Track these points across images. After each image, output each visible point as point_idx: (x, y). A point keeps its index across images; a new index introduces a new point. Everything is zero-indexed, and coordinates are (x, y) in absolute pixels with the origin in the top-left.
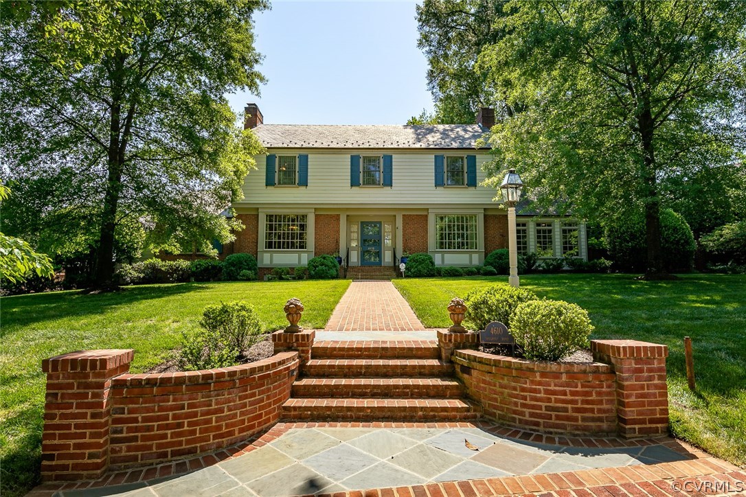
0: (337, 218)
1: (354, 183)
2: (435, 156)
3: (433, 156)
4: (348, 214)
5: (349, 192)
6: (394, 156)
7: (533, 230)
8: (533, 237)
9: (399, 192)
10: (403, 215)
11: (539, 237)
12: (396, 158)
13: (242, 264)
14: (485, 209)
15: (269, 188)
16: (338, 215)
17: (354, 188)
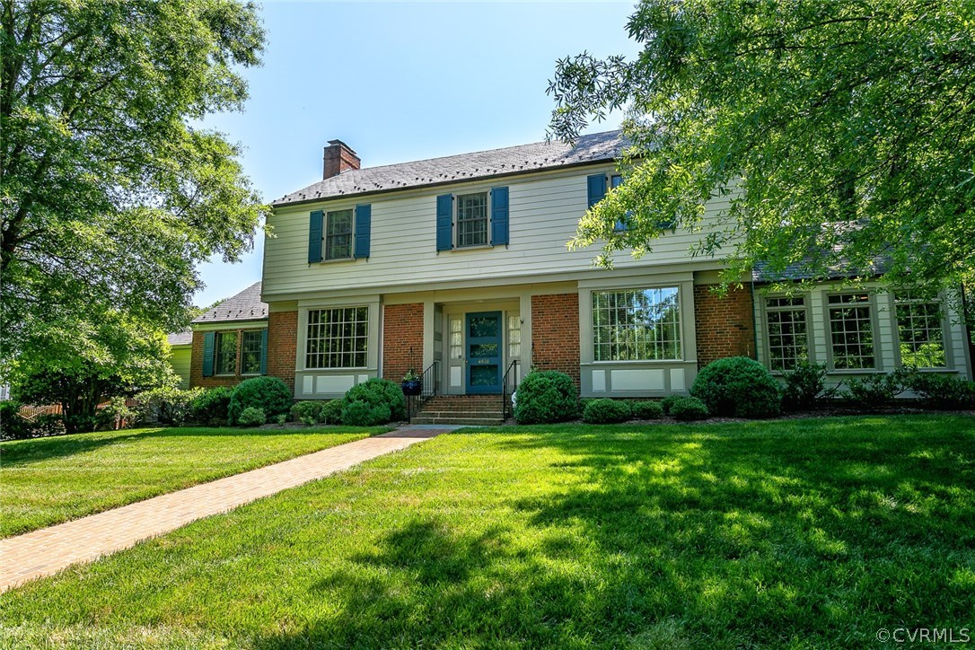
0: (419, 309)
1: (443, 245)
2: (589, 178)
3: (585, 179)
4: (437, 301)
5: (433, 262)
6: (511, 188)
7: (820, 311)
8: (821, 326)
9: (520, 254)
10: (534, 298)
11: (836, 326)
12: (516, 192)
13: (252, 395)
14: (695, 274)
15: (314, 266)
16: (421, 305)
17: (443, 254)
